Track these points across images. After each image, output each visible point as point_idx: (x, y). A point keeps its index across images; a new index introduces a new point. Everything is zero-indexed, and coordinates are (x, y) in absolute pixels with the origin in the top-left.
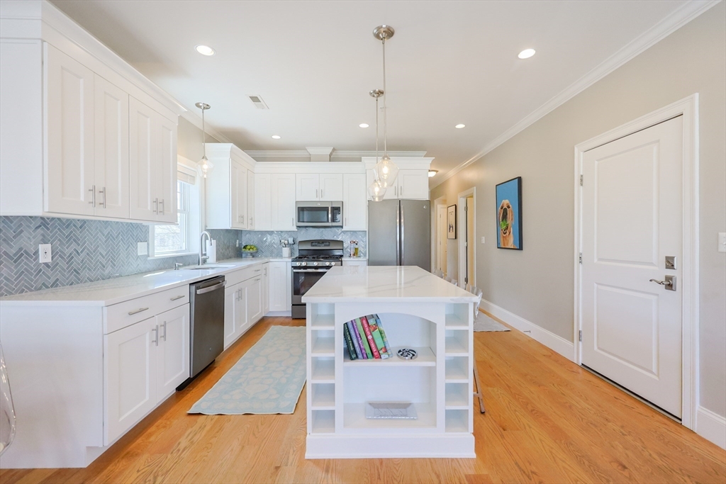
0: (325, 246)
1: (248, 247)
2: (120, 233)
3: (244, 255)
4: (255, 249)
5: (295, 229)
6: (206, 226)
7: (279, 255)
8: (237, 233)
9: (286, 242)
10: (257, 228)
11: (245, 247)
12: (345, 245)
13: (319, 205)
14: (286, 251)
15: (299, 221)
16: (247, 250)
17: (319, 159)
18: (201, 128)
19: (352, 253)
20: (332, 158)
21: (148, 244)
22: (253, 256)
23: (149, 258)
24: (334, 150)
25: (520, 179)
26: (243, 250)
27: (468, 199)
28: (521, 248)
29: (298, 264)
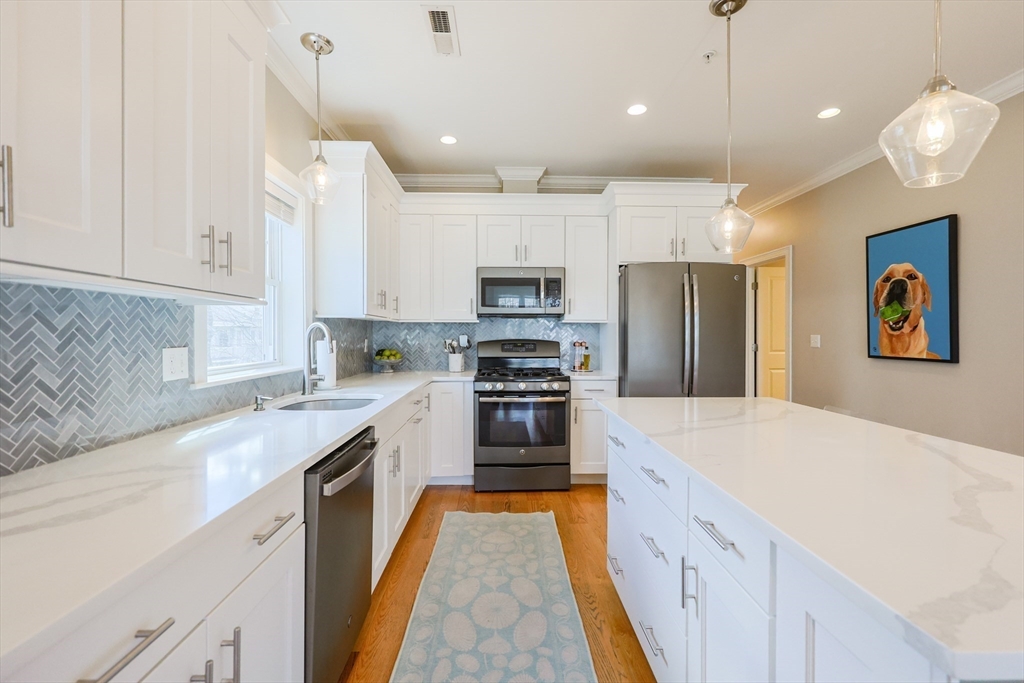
0: (527, 350)
1: (387, 353)
2: (108, 324)
3: (375, 367)
4: (398, 356)
5: (474, 319)
6: (315, 313)
7: (444, 367)
8: (365, 326)
9: (455, 344)
10: (405, 316)
11: (380, 353)
12: (562, 349)
13: (521, 275)
14: (456, 360)
15: (483, 305)
16: (385, 360)
17: (521, 188)
18: (314, 116)
19: (577, 364)
20: (543, 189)
21: (191, 353)
22: (395, 368)
23: (193, 387)
24: (546, 173)
25: (953, 221)
26: (378, 358)
27: (760, 269)
28: (954, 358)
29: (488, 386)
